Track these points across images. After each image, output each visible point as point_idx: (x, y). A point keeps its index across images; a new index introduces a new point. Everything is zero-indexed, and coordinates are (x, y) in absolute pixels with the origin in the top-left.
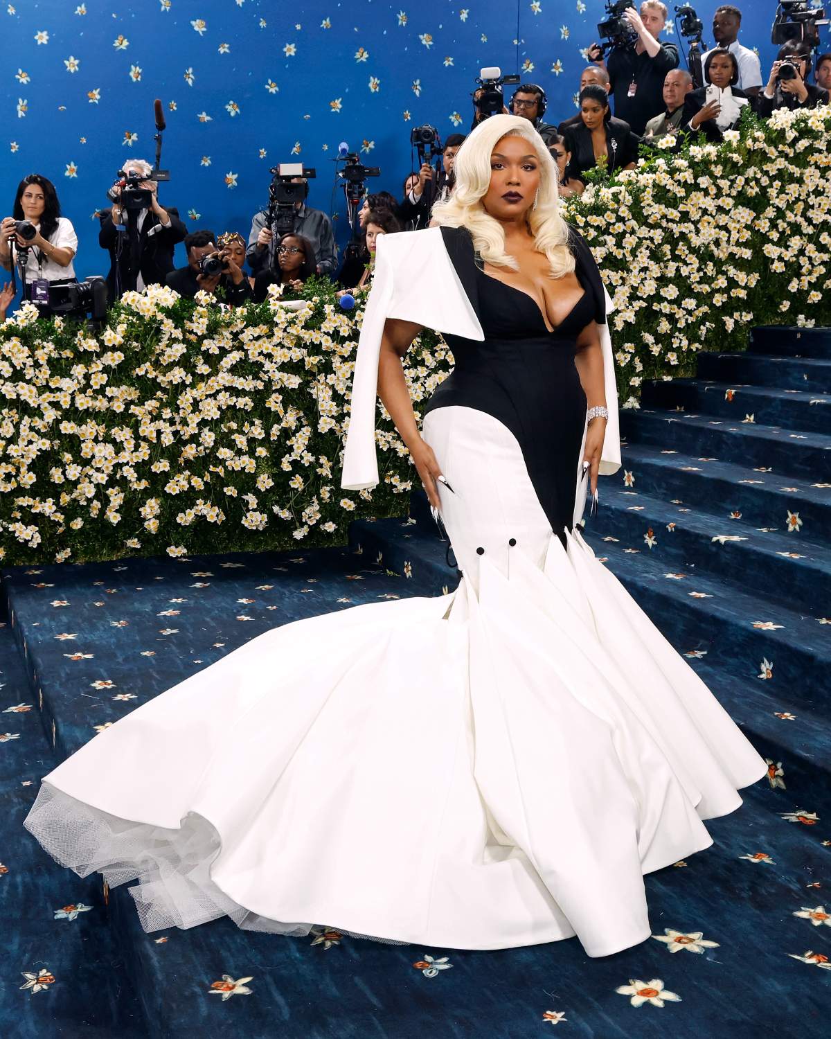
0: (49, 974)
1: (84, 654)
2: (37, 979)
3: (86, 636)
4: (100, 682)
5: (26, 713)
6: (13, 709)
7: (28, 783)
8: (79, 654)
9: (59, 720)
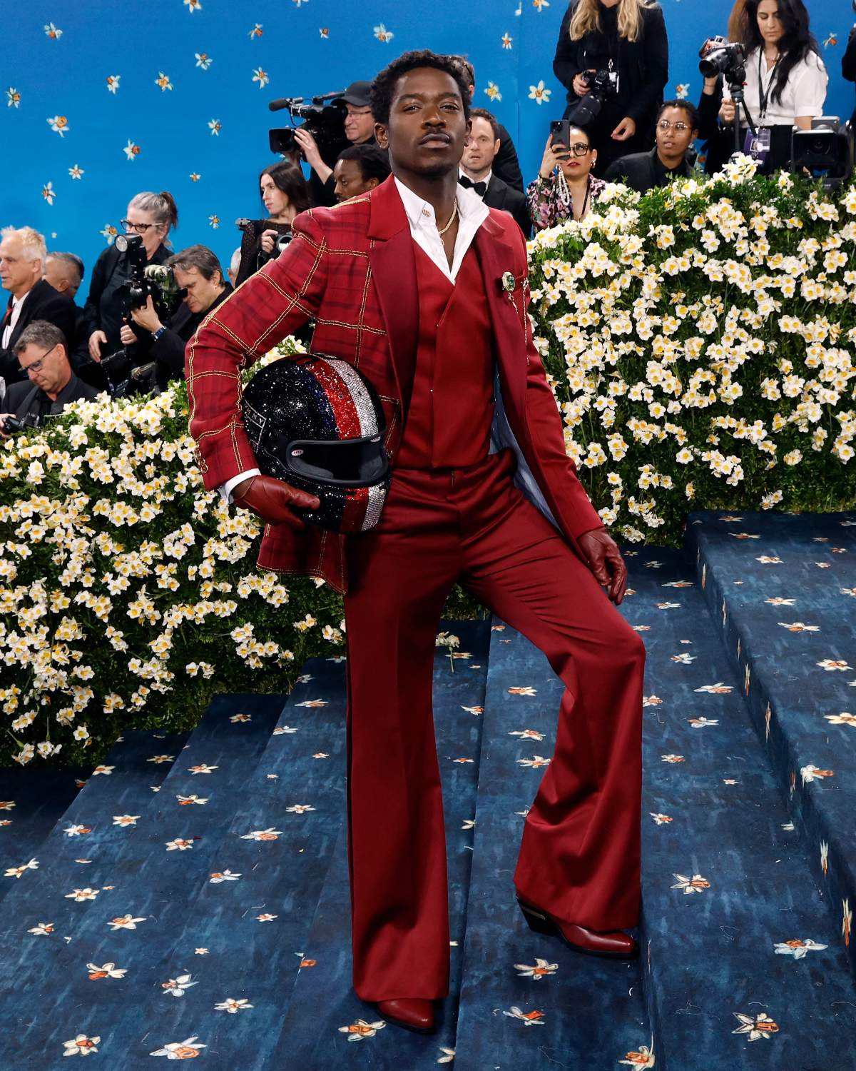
0: (770, 1020)
1: (806, 625)
2: (755, 1024)
3: (807, 603)
4: (830, 661)
5: (726, 696)
6: (707, 688)
7: (732, 782)
8: (799, 625)
9: (777, 702)
